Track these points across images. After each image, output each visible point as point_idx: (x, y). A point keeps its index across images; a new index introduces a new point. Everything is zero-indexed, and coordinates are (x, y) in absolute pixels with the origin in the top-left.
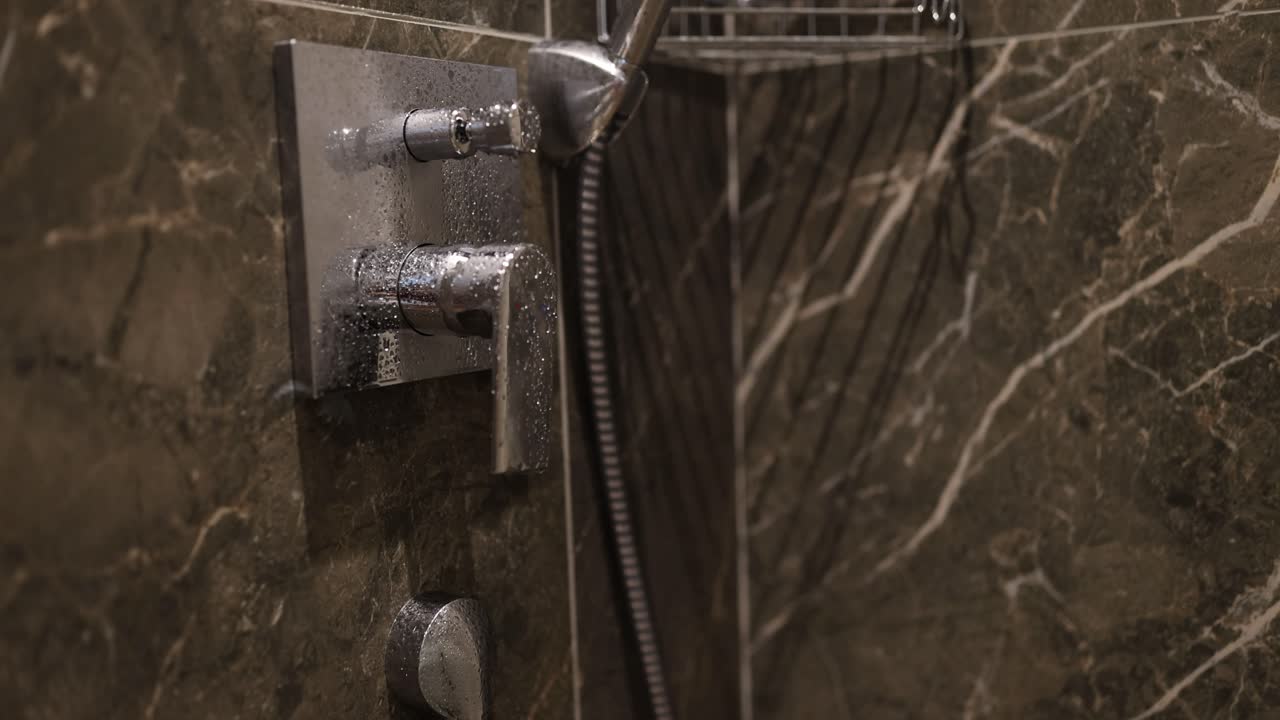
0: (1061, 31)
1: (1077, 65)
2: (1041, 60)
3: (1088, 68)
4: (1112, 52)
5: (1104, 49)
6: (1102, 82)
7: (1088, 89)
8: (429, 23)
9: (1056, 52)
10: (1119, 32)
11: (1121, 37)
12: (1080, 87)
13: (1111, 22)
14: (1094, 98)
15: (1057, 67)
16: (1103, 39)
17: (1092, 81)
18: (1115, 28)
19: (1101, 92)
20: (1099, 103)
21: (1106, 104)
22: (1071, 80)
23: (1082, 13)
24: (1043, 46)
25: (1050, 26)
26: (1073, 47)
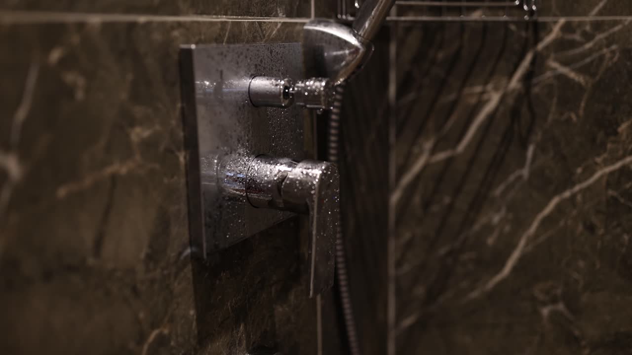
0: (592, 17)
1: (600, 37)
2: (579, 32)
3: (607, 38)
4: (620, 31)
5: (616, 29)
6: (614, 47)
7: (605, 50)
8: (256, 20)
9: (588, 28)
10: (626, 20)
11: (626, 23)
12: (600, 48)
13: (621, 14)
14: (608, 55)
15: (588, 37)
16: (616, 23)
17: (608, 46)
18: (623, 18)
19: (613, 52)
20: (612, 58)
21: (615, 59)
22: (595, 45)
23: (604, 8)
24: (580, 24)
25: (585, 14)
26: (598, 26)
